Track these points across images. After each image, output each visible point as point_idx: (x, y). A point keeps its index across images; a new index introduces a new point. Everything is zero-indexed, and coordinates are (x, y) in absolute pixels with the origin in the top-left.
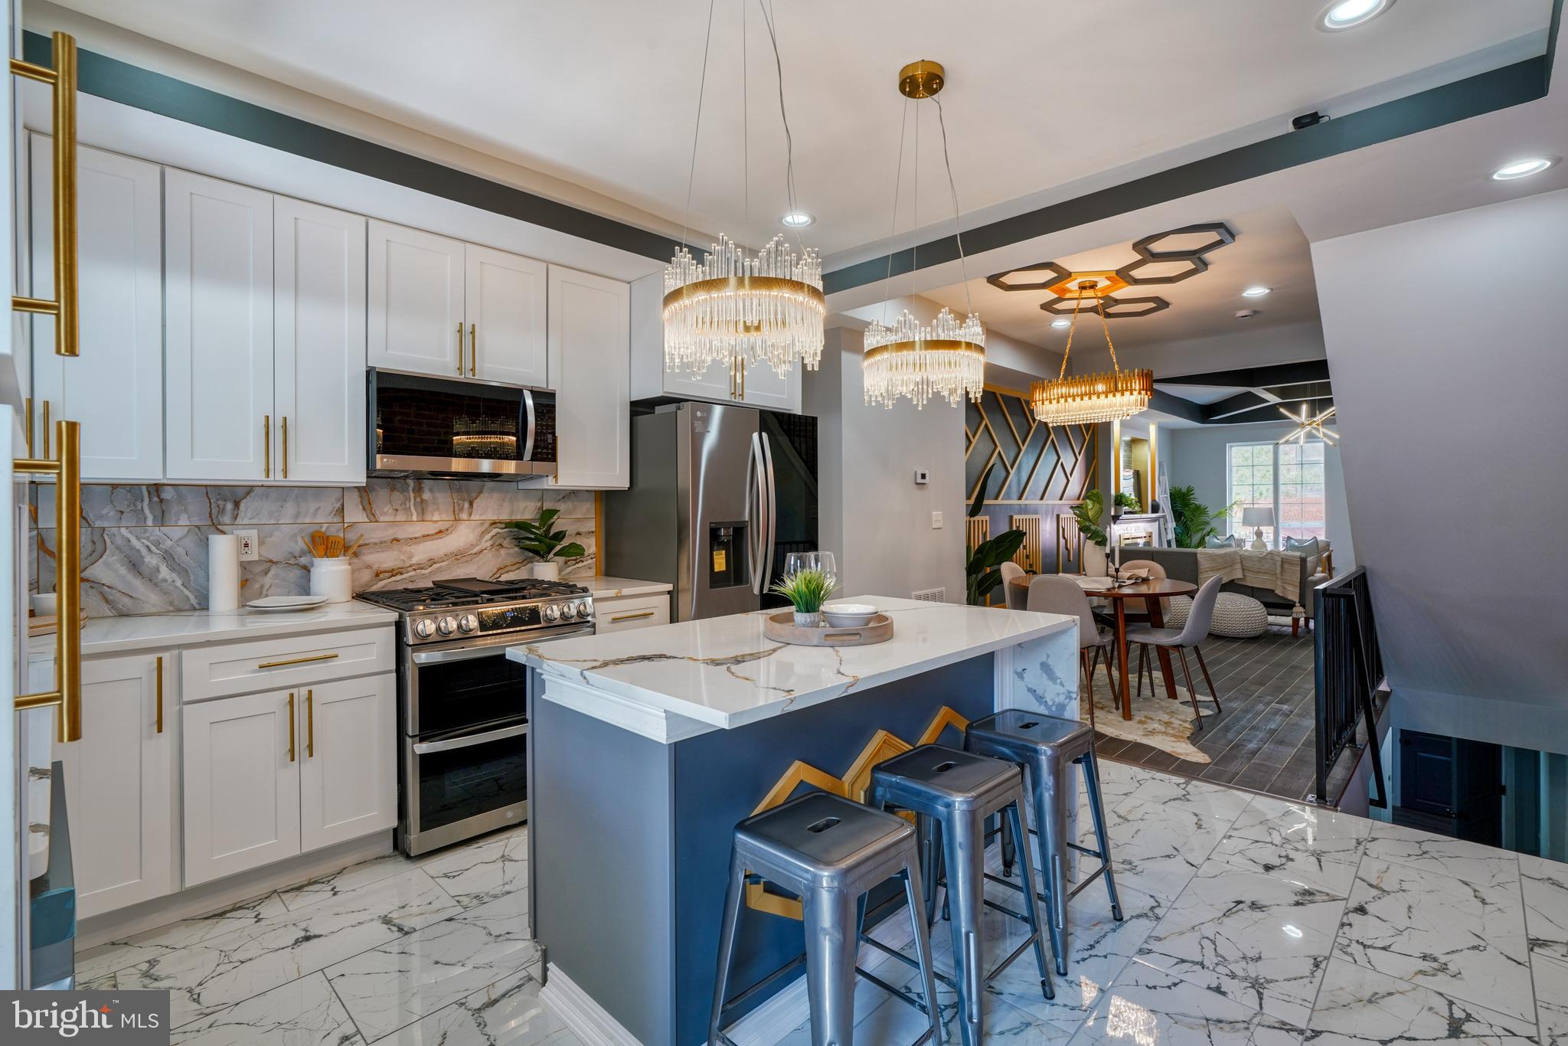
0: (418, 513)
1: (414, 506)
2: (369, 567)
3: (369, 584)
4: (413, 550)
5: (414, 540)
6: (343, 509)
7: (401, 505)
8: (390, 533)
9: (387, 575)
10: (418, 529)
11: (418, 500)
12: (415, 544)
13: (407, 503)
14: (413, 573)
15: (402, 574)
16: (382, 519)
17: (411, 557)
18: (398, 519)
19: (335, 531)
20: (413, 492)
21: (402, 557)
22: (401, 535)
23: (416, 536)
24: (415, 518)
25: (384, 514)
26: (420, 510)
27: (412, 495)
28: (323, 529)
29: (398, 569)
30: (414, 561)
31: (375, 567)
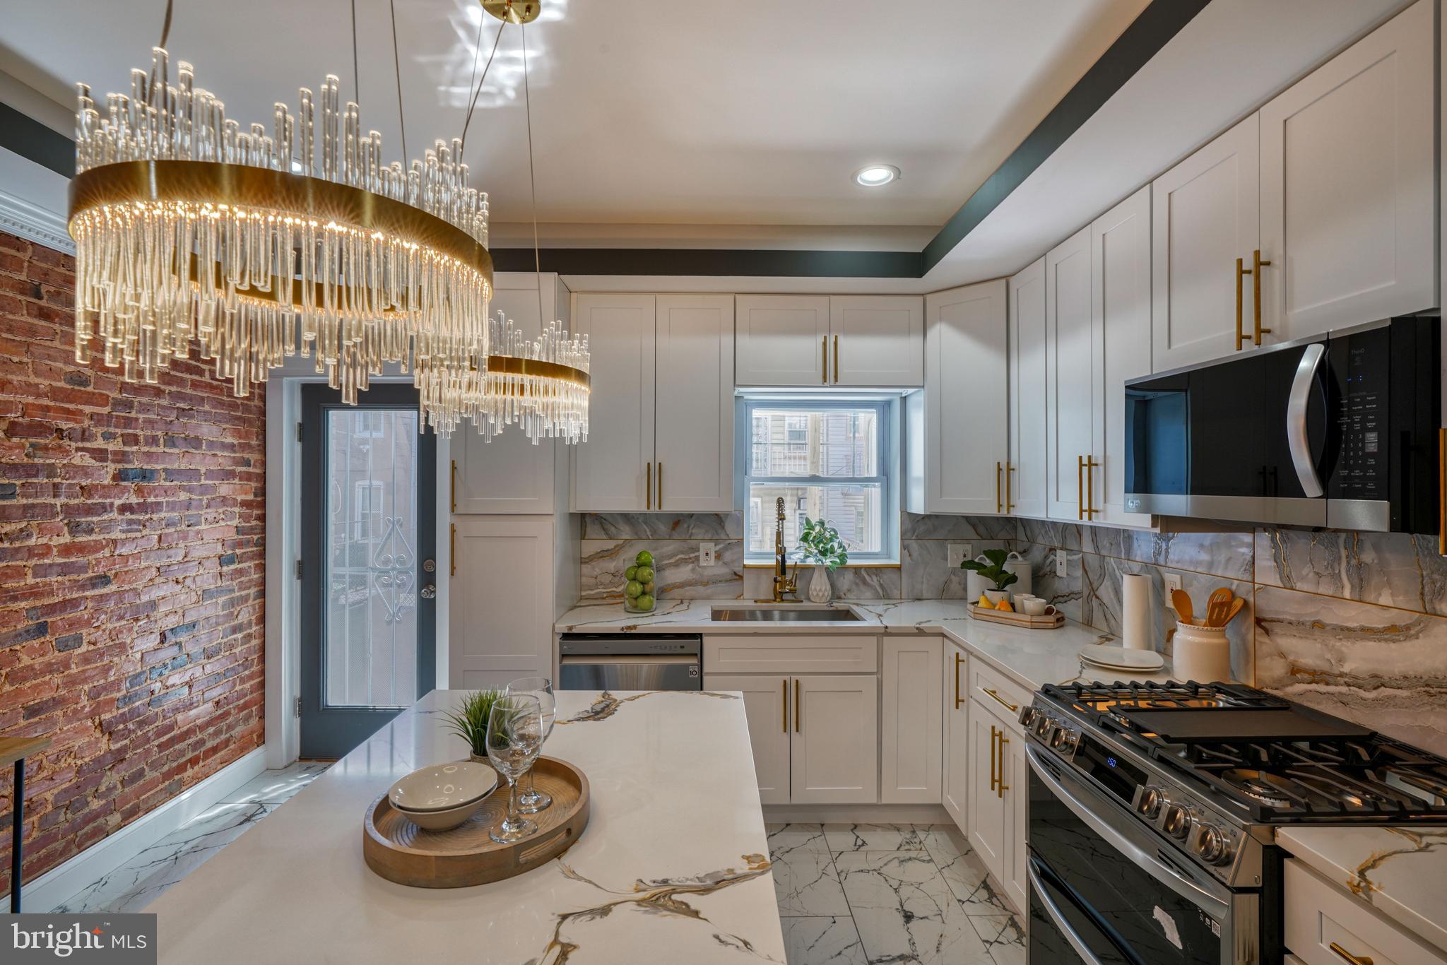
0: (1353, 586)
1: (1348, 571)
2: (1282, 655)
3: (1280, 684)
4: (1344, 649)
5: (1346, 632)
6: (1254, 563)
7: (1327, 568)
8: (1310, 612)
9: (1306, 676)
10: (1353, 615)
11: (1354, 562)
12: (1348, 638)
13: (1336, 565)
14: (1344, 689)
15: (1327, 684)
16: (1299, 585)
17: (1341, 660)
18: (1321, 591)
19: (1243, 591)
20: (1346, 548)
21: (1328, 656)
22: (1328, 619)
23: (1349, 624)
24: (1347, 594)
25: (1303, 579)
26: (1356, 581)
27: (1343, 553)
28: (1234, 587)
29: (1323, 673)
30: (1347, 668)
31: (1291, 658)
